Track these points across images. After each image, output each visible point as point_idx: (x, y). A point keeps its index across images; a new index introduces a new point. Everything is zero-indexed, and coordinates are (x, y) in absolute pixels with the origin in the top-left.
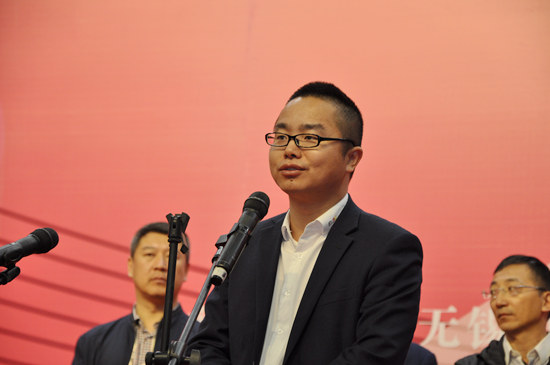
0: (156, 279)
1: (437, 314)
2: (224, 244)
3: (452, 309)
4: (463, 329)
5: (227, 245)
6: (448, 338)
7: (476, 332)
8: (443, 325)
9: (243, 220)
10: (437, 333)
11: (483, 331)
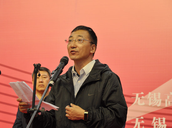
0: (40, 85)
1: (137, 95)
2: (53, 73)
3: (142, 93)
4: (146, 99)
5: (54, 74)
6: (141, 102)
7: (150, 100)
8: (139, 98)
9: (60, 65)
10: (138, 101)
11: (152, 100)
